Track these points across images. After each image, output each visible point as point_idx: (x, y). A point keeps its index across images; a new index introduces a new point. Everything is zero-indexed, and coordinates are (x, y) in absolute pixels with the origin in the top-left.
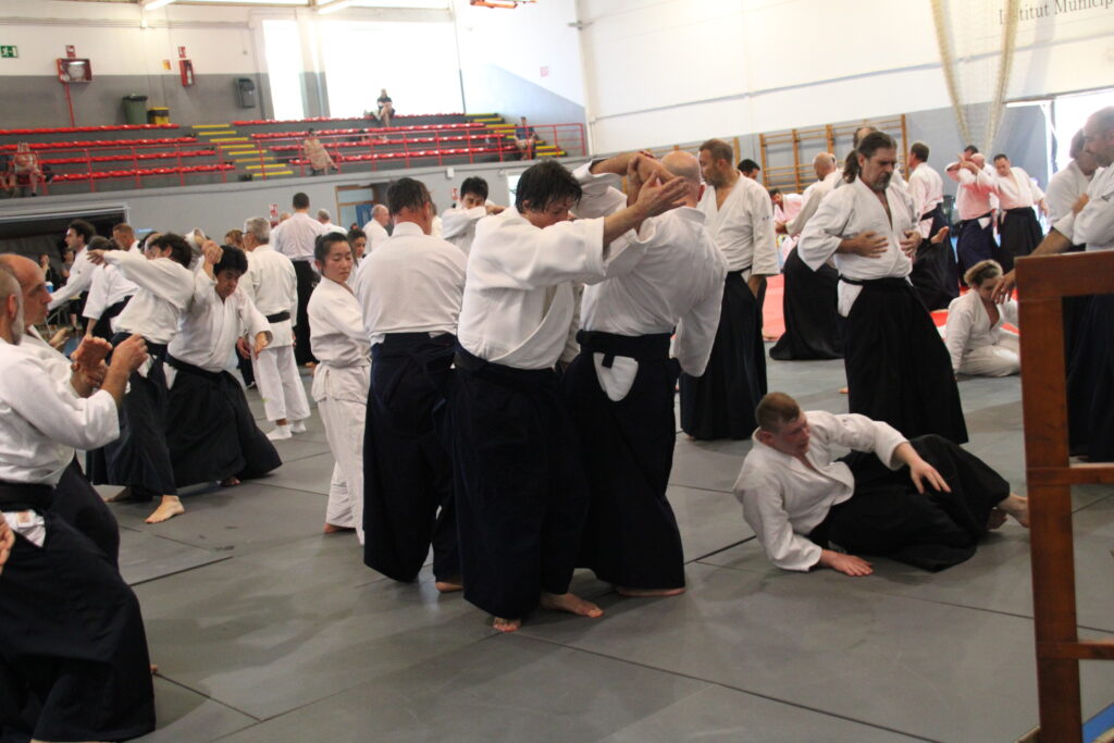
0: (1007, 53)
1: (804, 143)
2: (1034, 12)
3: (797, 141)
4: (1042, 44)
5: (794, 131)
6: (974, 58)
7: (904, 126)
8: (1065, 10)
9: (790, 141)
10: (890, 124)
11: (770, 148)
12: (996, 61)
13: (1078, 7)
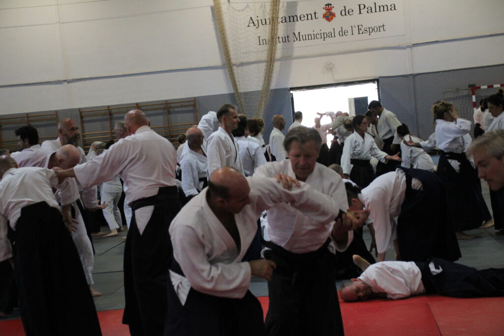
0: (271, 61)
1: (115, 116)
2: (281, 39)
3: (110, 114)
4: (288, 58)
5: (108, 107)
6: (242, 64)
7: (194, 106)
8: (300, 40)
9: (104, 115)
10: (184, 104)
11: (85, 119)
12: (263, 66)
13: (307, 38)
